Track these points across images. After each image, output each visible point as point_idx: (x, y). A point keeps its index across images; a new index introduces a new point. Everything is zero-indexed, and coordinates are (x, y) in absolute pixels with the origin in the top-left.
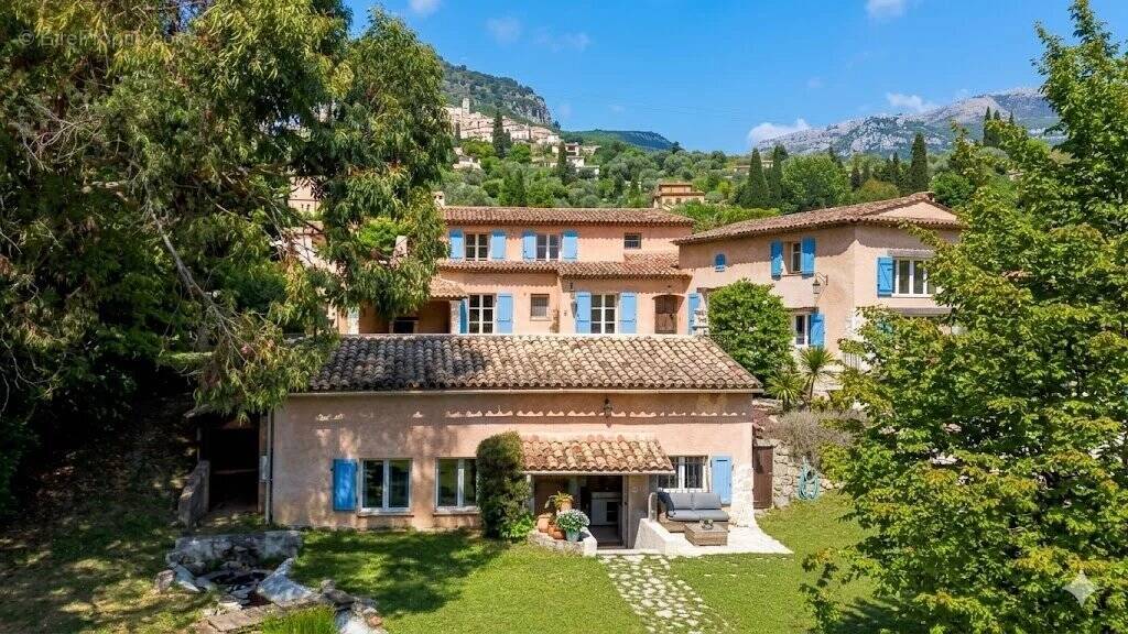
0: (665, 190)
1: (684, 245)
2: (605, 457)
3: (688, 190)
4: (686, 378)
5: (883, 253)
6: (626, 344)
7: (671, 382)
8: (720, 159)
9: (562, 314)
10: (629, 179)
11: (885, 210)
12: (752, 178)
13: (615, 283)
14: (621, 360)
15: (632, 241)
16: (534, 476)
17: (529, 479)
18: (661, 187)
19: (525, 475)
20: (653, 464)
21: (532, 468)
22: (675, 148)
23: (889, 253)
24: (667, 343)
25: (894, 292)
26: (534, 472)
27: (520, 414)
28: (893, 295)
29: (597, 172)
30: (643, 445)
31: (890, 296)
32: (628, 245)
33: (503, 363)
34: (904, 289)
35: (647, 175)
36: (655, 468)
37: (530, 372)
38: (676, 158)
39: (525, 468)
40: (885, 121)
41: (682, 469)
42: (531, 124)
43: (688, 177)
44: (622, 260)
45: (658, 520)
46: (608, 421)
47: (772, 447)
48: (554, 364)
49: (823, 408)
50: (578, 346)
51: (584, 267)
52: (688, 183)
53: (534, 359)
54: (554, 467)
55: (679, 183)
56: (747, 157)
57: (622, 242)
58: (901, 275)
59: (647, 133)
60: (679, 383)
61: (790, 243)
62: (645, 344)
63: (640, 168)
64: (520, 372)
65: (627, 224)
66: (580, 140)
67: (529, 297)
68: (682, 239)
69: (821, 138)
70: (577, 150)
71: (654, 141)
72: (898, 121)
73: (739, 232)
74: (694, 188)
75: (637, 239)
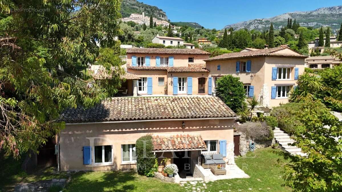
0: (200, 40)
1: (207, 62)
2: (183, 144)
3: (206, 40)
4: (211, 113)
5: (274, 66)
6: (190, 100)
7: (206, 115)
8: (214, 31)
9: (169, 85)
10: (189, 36)
11: (274, 52)
12: (224, 37)
13: (185, 74)
14: (188, 106)
15: (191, 60)
16: (156, 153)
17: (155, 154)
18: (198, 39)
19: (153, 153)
20: (200, 146)
21: (156, 150)
22: (203, 28)
23: (276, 66)
24: (204, 99)
25: (277, 78)
26: (156, 151)
27: (151, 129)
28: (277, 80)
29: (180, 34)
30: (196, 139)
31: (275, 80)
32: (189, 61)
33: (146, 109)
34: (280, 77)
35: (194, 36)
36: (201, 148)
37: (156, 112)
38: (203, 30)
39: (153, 150)
40: (259, 20)
41: (209, 145)
42: (162, 20)
43: (206, 36)
44: (187, 66)
45: (201, 165)
46: (183, 130)
47: (240, 135)
48: (165, 109)
49: (256, 120)
50: (173, 101)
51: (176, 69)
52: (206, 38)
53: (158, 107)
54: (164, 149)
55: (203, 38)
56: (222, 30)
57: (188, 60)
58: (279, 73)
59: (194, 23)
60: (208, 116)
61: (242, 62)
62: (196, 99)
63: (192, 34)
64: (152, 113)
66: (176, 24)
67: (158, 78)
68: (207, 60)
69: (242, 25)
70: (175, 28)
71: (196, 25)
72: (263, 20)
73: (226, 58)
74: (208, 40)
75: (192, 59)
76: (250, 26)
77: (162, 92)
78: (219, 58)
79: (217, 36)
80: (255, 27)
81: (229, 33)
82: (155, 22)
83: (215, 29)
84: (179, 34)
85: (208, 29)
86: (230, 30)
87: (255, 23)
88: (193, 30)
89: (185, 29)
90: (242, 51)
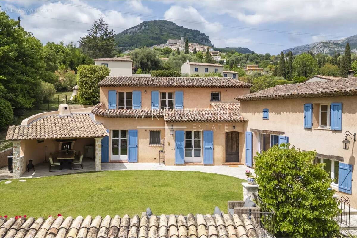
1: (243, 101)
8: (268, 56)
9: (166, 145)
12: (281, 63)
22: (253, 53)
29: (225, 61)
32: (212, 99)
38: (253, 56)
40: (326, 43)
43: (257, 63)
52: (257, 65)
55: (253, 65)
56: (279, 55)
57: (209, 97)
63: (240, 60)
65: (212, 87)
66: (221, 50)
67: (148, 132)
68: (241, 97)
69: (304, 49)
70: (219, 54)
71: (246, 50)
72: (330, 43)
73: (280, 94)
74: (258, 67)
75: (218, 95)
76: (314, 50)
77: (155, 158)
78: (266, 95)
79: (271, 63)
80: (320, 51)
81: (287, 59)
82: (195, 48)
83: (269, 54)
84: (223, 61)
85: (261, 54)
86: (287, 55)
87: (321, 46)
88: (240, 56)
89: (231, 54)
90: (307, 82)
